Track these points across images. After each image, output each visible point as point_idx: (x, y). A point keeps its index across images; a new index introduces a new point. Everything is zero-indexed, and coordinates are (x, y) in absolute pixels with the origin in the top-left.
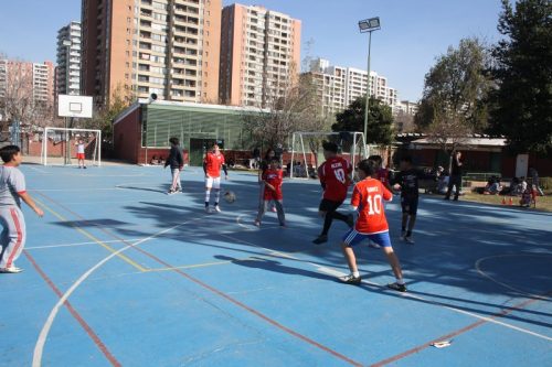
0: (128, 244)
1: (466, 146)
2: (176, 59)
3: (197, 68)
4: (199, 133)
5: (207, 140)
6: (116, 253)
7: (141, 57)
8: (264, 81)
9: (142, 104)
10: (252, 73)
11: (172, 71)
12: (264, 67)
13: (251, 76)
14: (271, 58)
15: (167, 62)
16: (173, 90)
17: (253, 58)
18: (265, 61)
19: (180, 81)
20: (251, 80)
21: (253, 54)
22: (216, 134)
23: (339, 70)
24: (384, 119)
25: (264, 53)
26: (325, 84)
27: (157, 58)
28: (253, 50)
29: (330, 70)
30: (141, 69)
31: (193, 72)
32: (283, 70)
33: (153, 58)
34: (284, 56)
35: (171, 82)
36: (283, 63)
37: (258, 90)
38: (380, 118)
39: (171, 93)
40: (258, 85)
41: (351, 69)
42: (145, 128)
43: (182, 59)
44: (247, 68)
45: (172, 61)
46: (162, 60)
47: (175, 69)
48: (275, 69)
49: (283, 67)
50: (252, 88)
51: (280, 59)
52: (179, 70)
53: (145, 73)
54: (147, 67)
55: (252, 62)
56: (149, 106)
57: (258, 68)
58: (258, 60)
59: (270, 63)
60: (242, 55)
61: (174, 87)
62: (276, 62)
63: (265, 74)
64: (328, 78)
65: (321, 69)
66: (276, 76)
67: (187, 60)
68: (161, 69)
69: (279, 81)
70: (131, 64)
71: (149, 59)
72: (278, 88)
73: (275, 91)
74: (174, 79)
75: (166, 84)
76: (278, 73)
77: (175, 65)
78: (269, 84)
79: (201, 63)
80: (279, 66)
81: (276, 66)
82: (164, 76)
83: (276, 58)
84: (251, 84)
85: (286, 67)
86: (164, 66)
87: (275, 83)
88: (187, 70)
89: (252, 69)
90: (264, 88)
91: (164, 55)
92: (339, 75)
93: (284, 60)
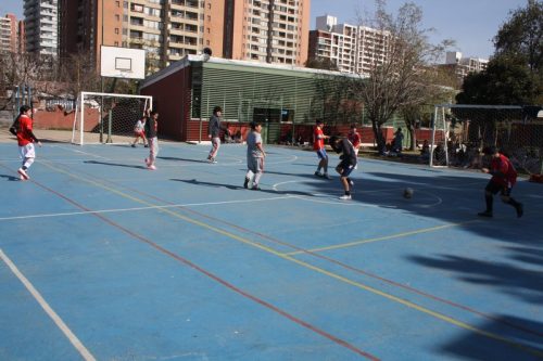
2: (174, 12)
3: (198, 23)
4: (264, 102)
7: (133, 9)
8: (269, 41)
9: (192, 62)
10: (256, 30)
11: (169, 26)
12: (270, 24)
13: (255, 34)
14: (277, 13)
15: (163, 15)
16: (171, 48)
17: (257, 13)
18: (270, 16)
19: (178, 39)
20: (255, 39)
21: (257, 8)
22: (280, 103)
23: (349, 28)
25: (270, 7)
26: (333, 45)
27: (151, 10)
28: (257, 4)
29: (339, 28)
30: (133, 23)
31: (193, 28)
32: (291, 28)
33: (147, 10)
34: (292, 11)
35: (169, 38)
36: (291, 19)
37: (262, 50)
39: (168, 51)
40: (262, 42)
41: (362, 28)
43: (181, 12)
44: (250, 24)
45: (170, 13)
46: (158, 13)
47: (173, 23)
48: (283, 26)
49: (290, 23)
50: (256, 48)
51: (288, 15)
52: (177, 25)
53: (138, 28)
54: (140, 21)
55: (256, 17)
56: (205, 65)
57: (263, 25)
58: (263, 15)
59: (277, 20)
60: (245, 9)
61: (172, 45)
62: (283, 17)
63: (270, 32)
64: (336, 37)
65: (329, 27)
66: (282, 34)
67: (188, 13)
68: (157, 24)
69: (286, 39)
70: (121, 17)
71: (142, 12)
72: (285, 48)
73: (281, 51)
74: (172, 36)
75: (163, 41)
76: (286, 31)
77: (173, 19)
78: (275, 43)
79: (203, 17)
80: (287, 22)
81: (283, 22)
82: (159, 32)
83: (283, 14)
84: (255, 43)
85: (295, 24)
86: (160, 20)
87: (282, 43)
88: (187, 25)
89: (256, 26)
90: (269, 48)
91: (160, 7)
92: (349, 34)
93: (291, 16)
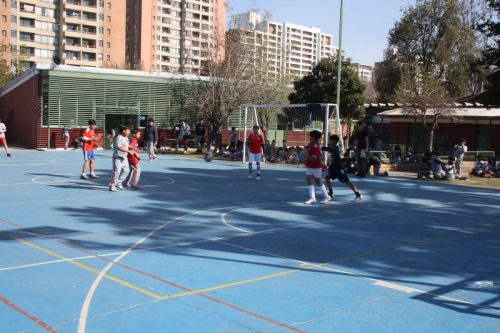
0: (108, 260)
1: (451, 118)
2: (70, 12)
3: (97, 23)
4: (116, 108)
5: (127, 117)
6: (102, 274)
7: (22, 9)
8: (182, 41)
9: (41, 71)
10: (166, 30)
11: (65, 28)
12: (182, 23)
13: (165, 34)
14: (190, 11)
15: (57, 15)
16: (67, 51)
17: (167, 11)
18: (182, 14)
19: (76, 41)
20: (166, 39)
21: (167, 6)
22: (137, 109)
23: (274, 26)
24: (355, 87)
25: (181, 5)
26: (256, 44)
27: (44, 10)
29: (262, 26)
30: (23, 25)
31: (92, 29)
32: (205, 27)
33: (38, 11)
34: (206, 9)
35: (64, 41)
36: (205, 18)
37: (174, 54)
38: (350, 85)
39: (64, 55)
40: (174, 44)
41: (288, 25)
42: (46, 102)
43: (78, 12)
44: (160, 23)
45: (64, 14)
46: (51, 13)
47: (68, 24)
48: (196, 25)
49: (205, 22)
50: (167, 49)
51: (201, 13)
52: (74, 27)
53: (29, 29)
54: (32, 22)
55: (166, 16)
56: (51, 73)
57: (175, 25)
58: (174, 14)
59: (189, 18)
60: (154, 8)
61: (69, 47)
62: (197, 16)
63: (182, 32)
64: (259, 36)
65: (251, 25)
66: (196, 34)
67: (84, 13)
68: (50, 25)
69: (200, 39)
70: (9, 18)
71: (33, 12)
72: (200, 49)
73: (196, 52)
74: (68, 38)
75: (58, 44)
76: (199, 30)
77: (69, 20)
78: (188, 44)
79: (102, 16)
80: (200, 21)
81: (197, 21)
82: (54, 34)
83: (197, 12)
84: (166, 44)
85: (209, 23)
86: (54, 21)
87: (195, 43)
88: (84, 26)
89: (166, 25)
90: (182, 50)
91: (54, 7)
92: (274, 32)
93: (206, 14)
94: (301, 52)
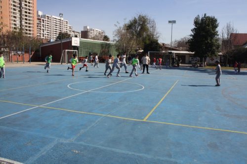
8: (21, 22)
10: (15, 17)
12: (20, 15)
13: (14, 19)
14: (24, 10)
18: (20, 11)
20: (15, 21)
21: (15, 8)
23: (48, 17)
25: (20, 8)
26: (42, 23)
28: (14, 6)
29: (44, 16)
32: (29, 17)
34: (29, 10)
36: (29, 13)
37: (18, 25)
40: (18, 23)
41: (53, 16)
44: (12, 14)
48: (26, 16)
49: (29, 15)
55: (14, 11)
57: (18, 15)
58: (17, 11)
59: (23, 13)
62: (26, 12)
63: (21, 18)
64: (43, 20)
65: (39, 16)
66: (26, 19)
69: (28, 21)
72: (28, 25)
73: (26, 26)
76: (27, 18)
78: (23, 23)
80: (28, 14)
81: (26, 14)
84: (15, 23)
85: (31, 15)
87: (26, 23)
89: (15, 15)
90: (21, 25)
92: (48, 19)
93: (29, 12)
94: (58, 27)
